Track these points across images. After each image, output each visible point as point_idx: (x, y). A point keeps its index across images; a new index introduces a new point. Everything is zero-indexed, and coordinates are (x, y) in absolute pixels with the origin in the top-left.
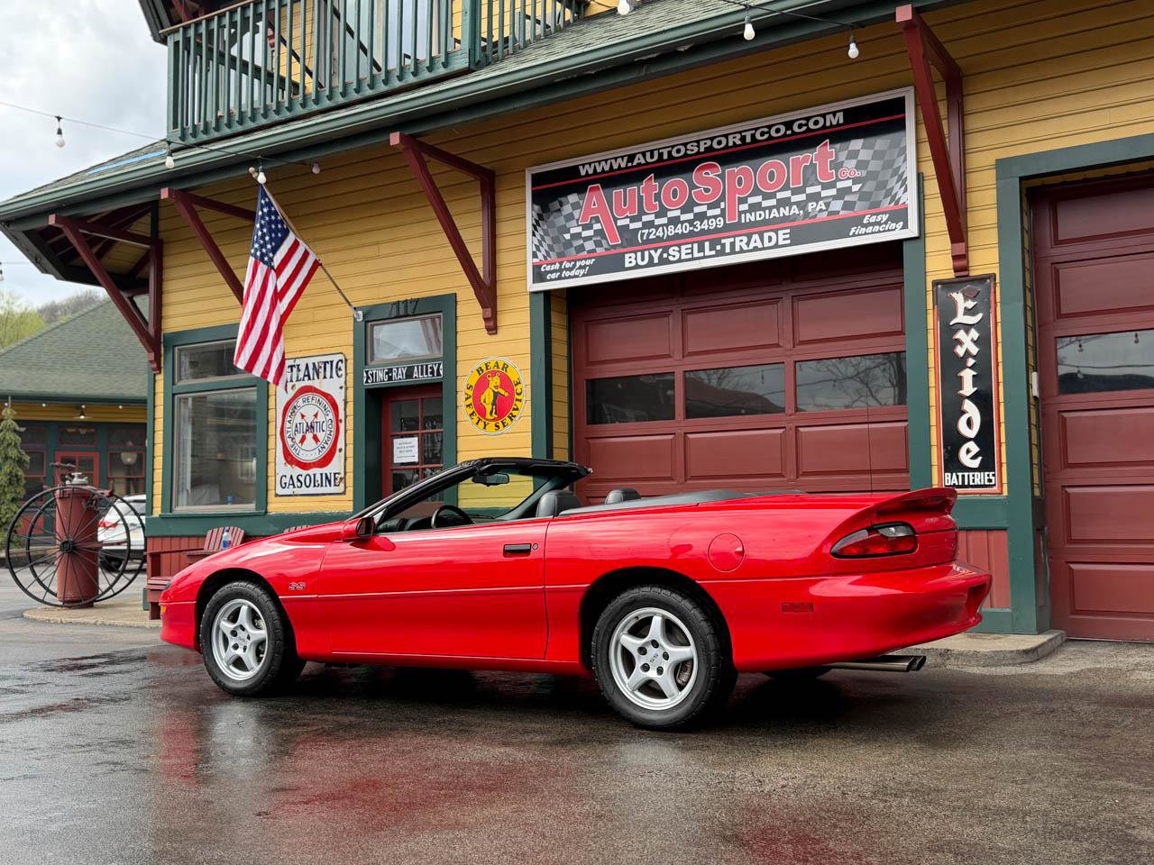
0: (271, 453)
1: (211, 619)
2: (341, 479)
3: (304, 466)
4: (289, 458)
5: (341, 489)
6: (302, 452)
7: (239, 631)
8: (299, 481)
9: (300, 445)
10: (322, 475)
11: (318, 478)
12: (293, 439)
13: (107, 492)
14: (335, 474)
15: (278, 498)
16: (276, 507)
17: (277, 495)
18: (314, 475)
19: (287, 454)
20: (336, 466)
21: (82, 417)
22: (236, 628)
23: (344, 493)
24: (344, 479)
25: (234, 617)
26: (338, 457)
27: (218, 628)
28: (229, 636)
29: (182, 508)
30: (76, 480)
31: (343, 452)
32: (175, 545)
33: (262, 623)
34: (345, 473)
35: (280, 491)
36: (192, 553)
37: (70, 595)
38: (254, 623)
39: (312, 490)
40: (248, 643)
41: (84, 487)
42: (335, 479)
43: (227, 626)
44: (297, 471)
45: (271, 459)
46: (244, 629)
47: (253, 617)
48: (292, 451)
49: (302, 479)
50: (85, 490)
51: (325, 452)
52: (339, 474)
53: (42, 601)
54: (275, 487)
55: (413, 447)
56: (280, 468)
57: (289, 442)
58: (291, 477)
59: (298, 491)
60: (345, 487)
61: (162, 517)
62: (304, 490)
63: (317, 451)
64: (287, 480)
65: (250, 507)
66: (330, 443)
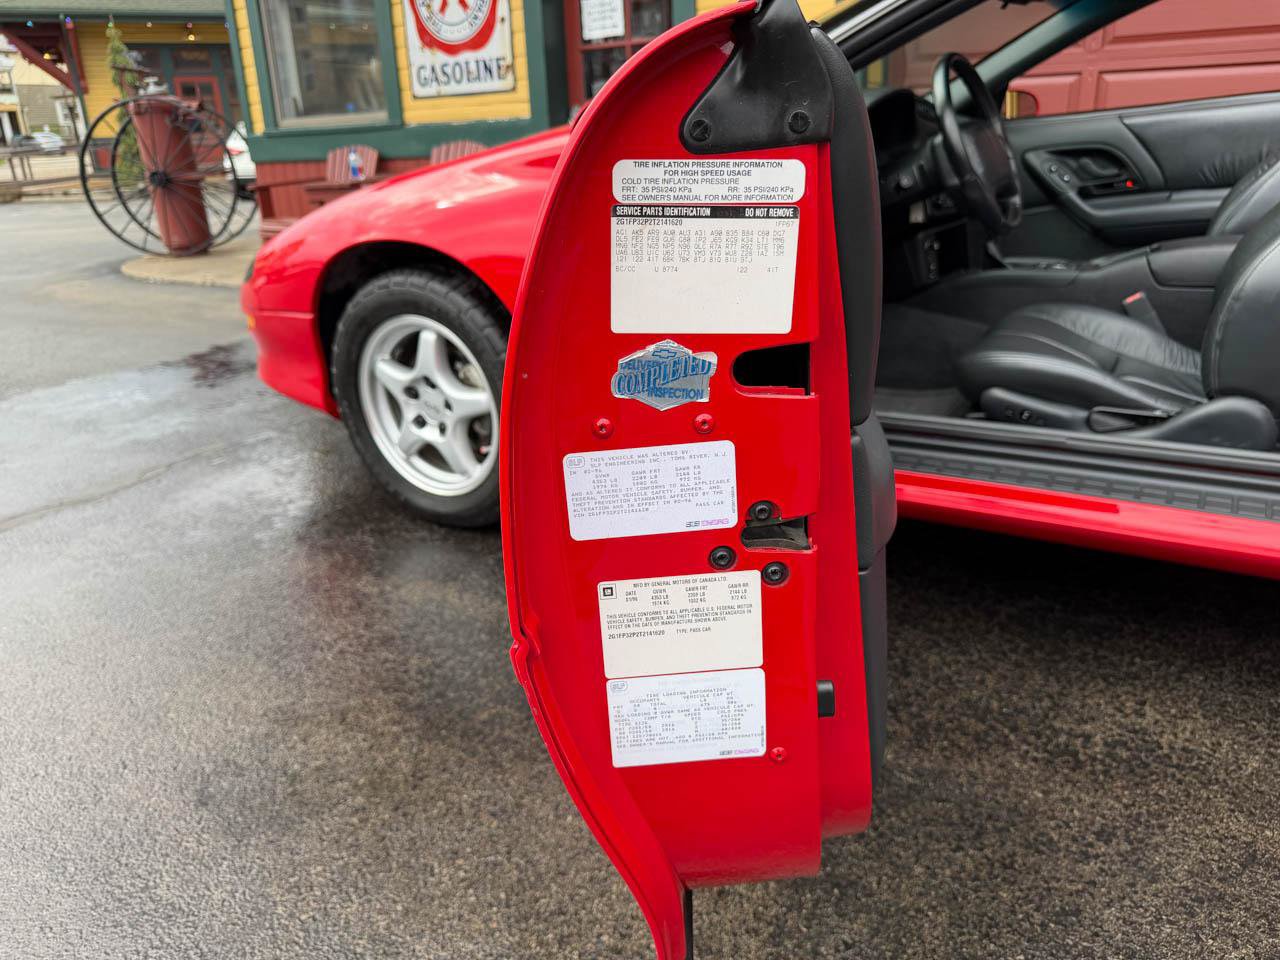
0: (399, 32)
1: (354, 356)
2: (508, 67)
3: (451, 49)
4: (428, 40)
5: (508, 82)
6: (444, 27)
7: (423, 389)
8: (445, 73)
9: (440, 16)
10: (477, 62)
11: (473, 67)
12: (429, 6)
13: (194, 105)
14: (498, 60)
15: (419, 103)
16: (416, 114)
17: (415, 97)
18: (467, 63)
19: (423, 31)
20: (497, 47)
21: (192, 38)
22: (416, 380)
23: (514, 89)
24: (511, 68)
25: (406, 354)
26: (500, 33)
27: (373, 377)
28: (402, 398)
29: (290, 123)
30: (152, 89)
31: (507, 23)
32: (291, 174)
33: (475, 371)
34: (513, 57)
35: (420, 91)
36: (312, 185)
37: (176, 240)
38: (455, 372)
39: (465, 87)
40: (449, 418)
41: (164, 98)
42: (499, 67)
43: (394, 376)
44: (441, 57)
45: (400, 41)
46: (433, 386)
47: (452, 358)
48: (429, 26)
49: (448, 70)
50: (164, 102)
51: (479, 23)
52: (504, 59)
53: (144, 250)
54: (413, 85)
55: (613, 10)
56: (414, 56)
57: (424, 12)
58: (433, 70)
59: (445, 89)
60: (515, 80)
61: (268, 136)
62: (453, 88)
63: (466, 24)
64: (427, 73)
65: (380, 117)
66: (486, 9)
